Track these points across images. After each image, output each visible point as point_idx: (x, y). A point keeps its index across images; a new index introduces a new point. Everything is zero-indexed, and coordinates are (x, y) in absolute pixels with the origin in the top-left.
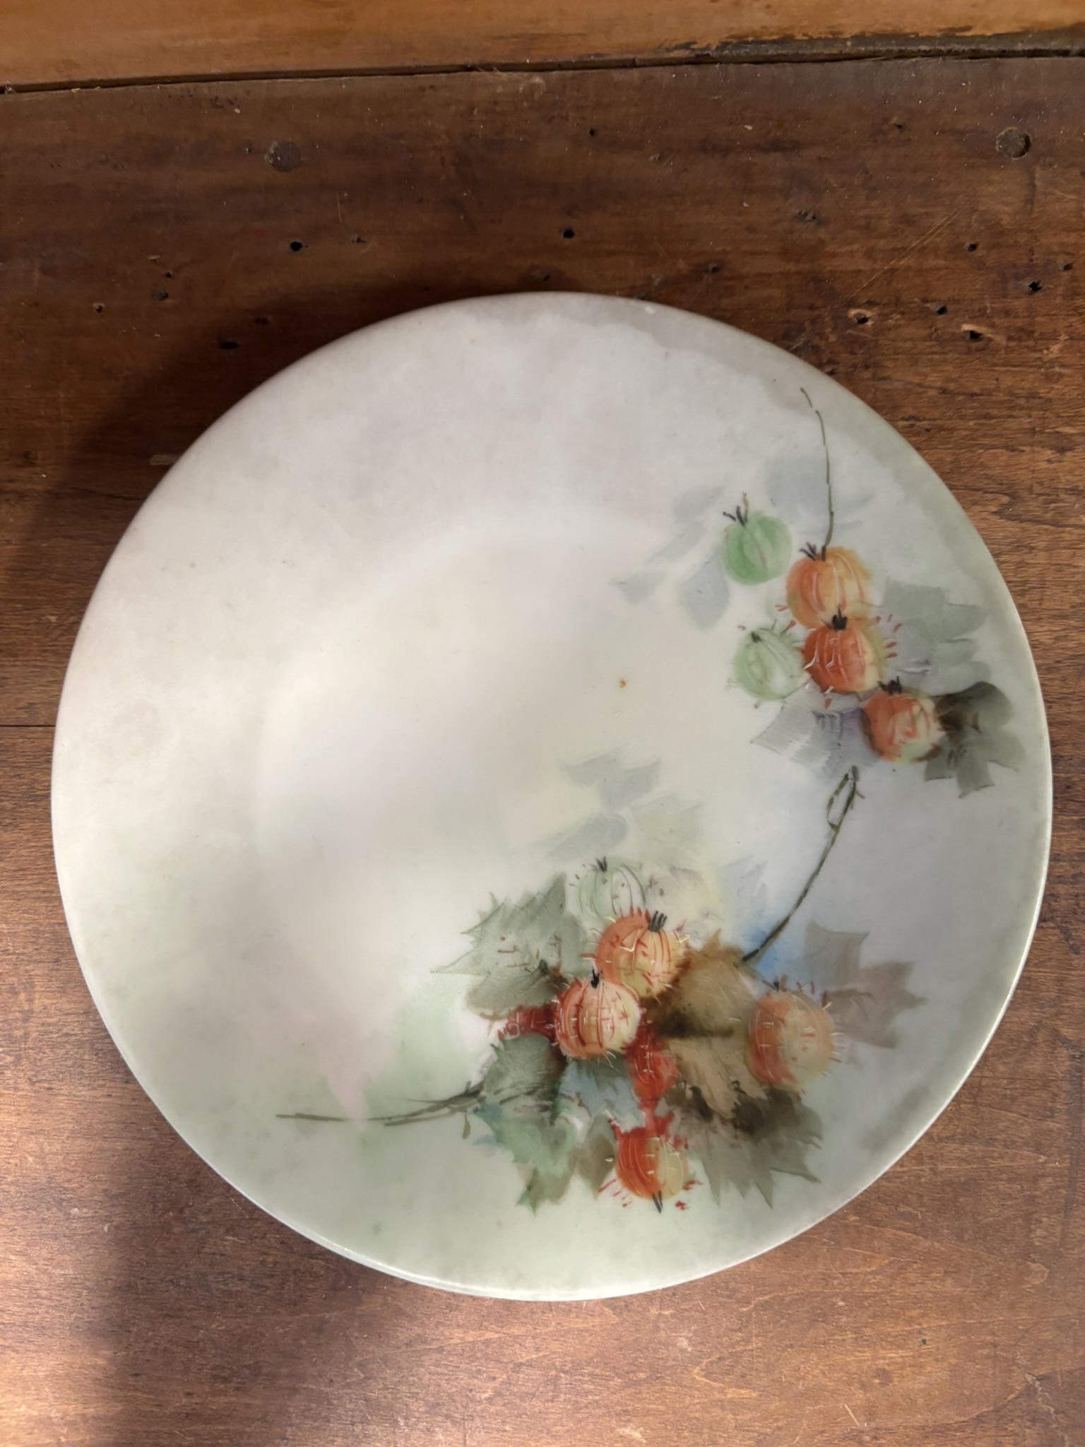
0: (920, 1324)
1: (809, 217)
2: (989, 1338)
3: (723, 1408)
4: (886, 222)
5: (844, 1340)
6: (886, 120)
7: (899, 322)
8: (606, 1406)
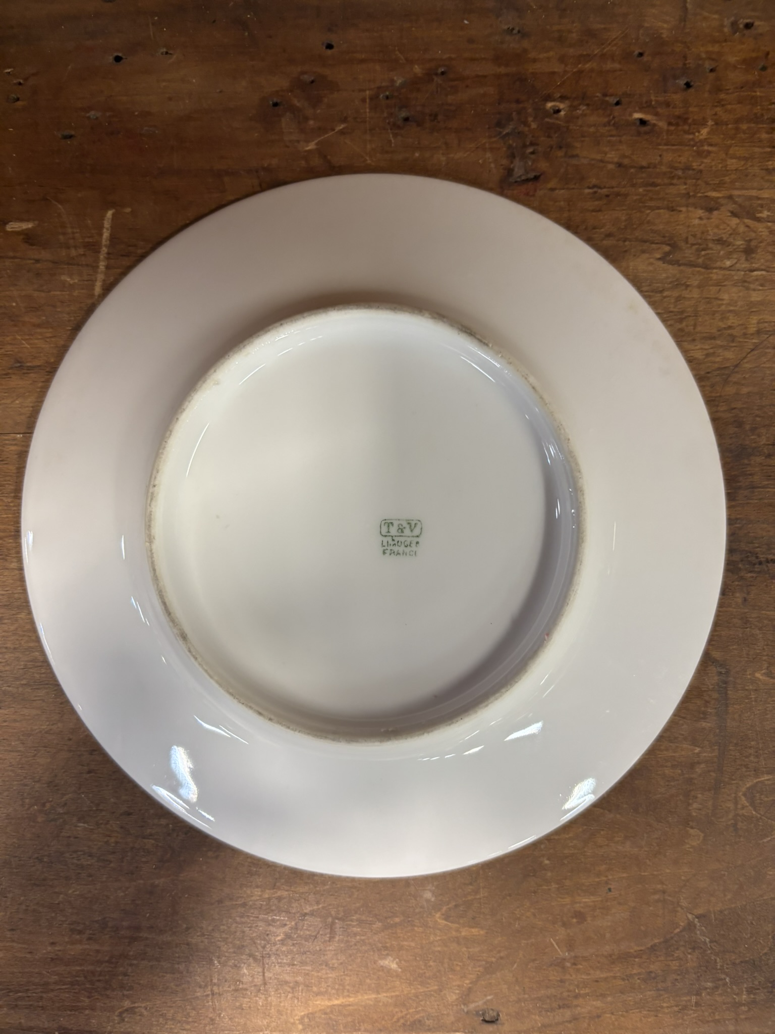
0: (606, 877)
1: (515, 31)
2: (659, 886)
3: (458, 943)
4: (574, 35)
5: (549, 889)
7: (585, 112)
8: (370, 944)
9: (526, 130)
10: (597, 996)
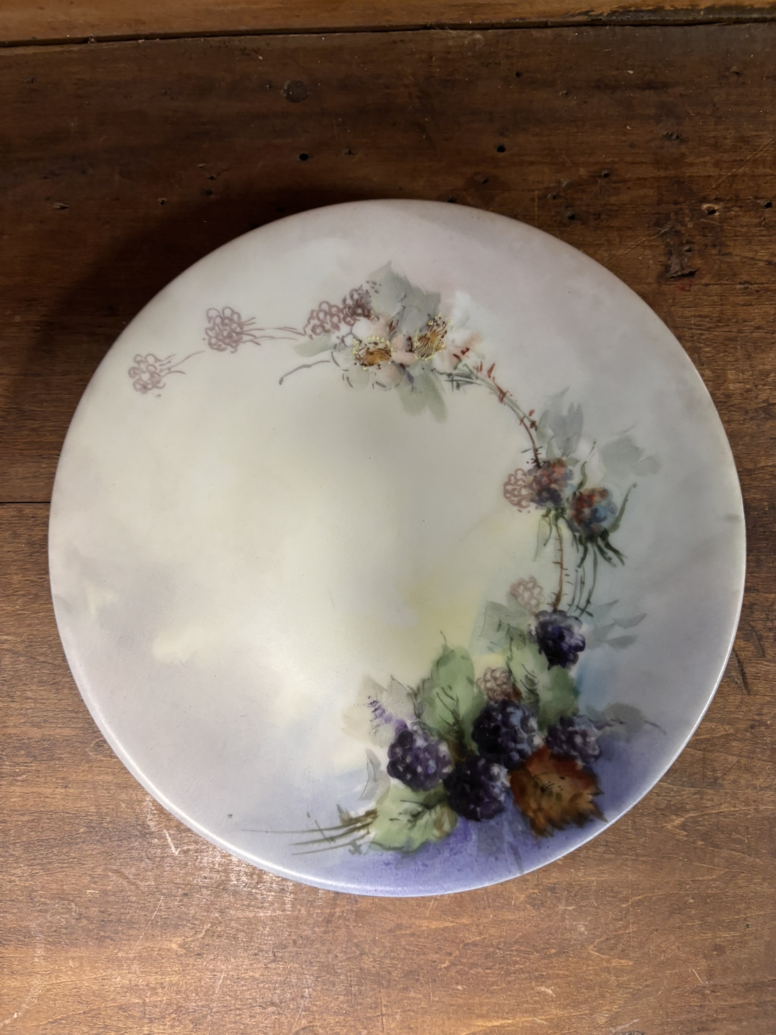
0: (745, 914)
1: (674, 137)
3: (609, 972)
4: (729, 141)
5: (693, 926)
6: (728, 69)
7: (738, 213)
8: (528, 972)
9: (683, 229)
10: (734, 1021)
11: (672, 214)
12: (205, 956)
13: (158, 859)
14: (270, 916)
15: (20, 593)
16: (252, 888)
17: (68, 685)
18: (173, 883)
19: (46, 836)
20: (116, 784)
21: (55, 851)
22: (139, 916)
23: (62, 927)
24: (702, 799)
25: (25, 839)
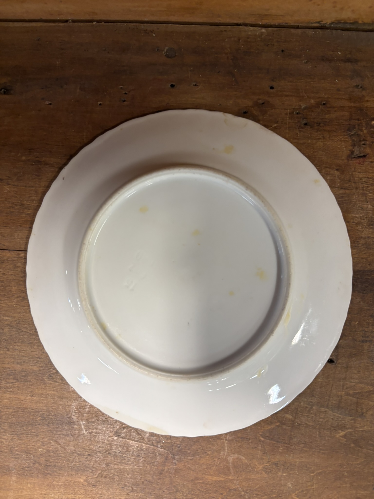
1: (359, 87)
5: (346, 487)
9: (361, 133)
11: (356, 126)
12: (97, 486)
13: (76, 436)
14: (131, 469)
15: (16, 296)
16: (123, 454)
17: (37, 344)
18: (83, 448)
19: (20, 420)
20: (58, 396)
21: (25, 428)
22: (65, 464)
23: (26, 467)
24: (355, 423)
25: (10, 421)
